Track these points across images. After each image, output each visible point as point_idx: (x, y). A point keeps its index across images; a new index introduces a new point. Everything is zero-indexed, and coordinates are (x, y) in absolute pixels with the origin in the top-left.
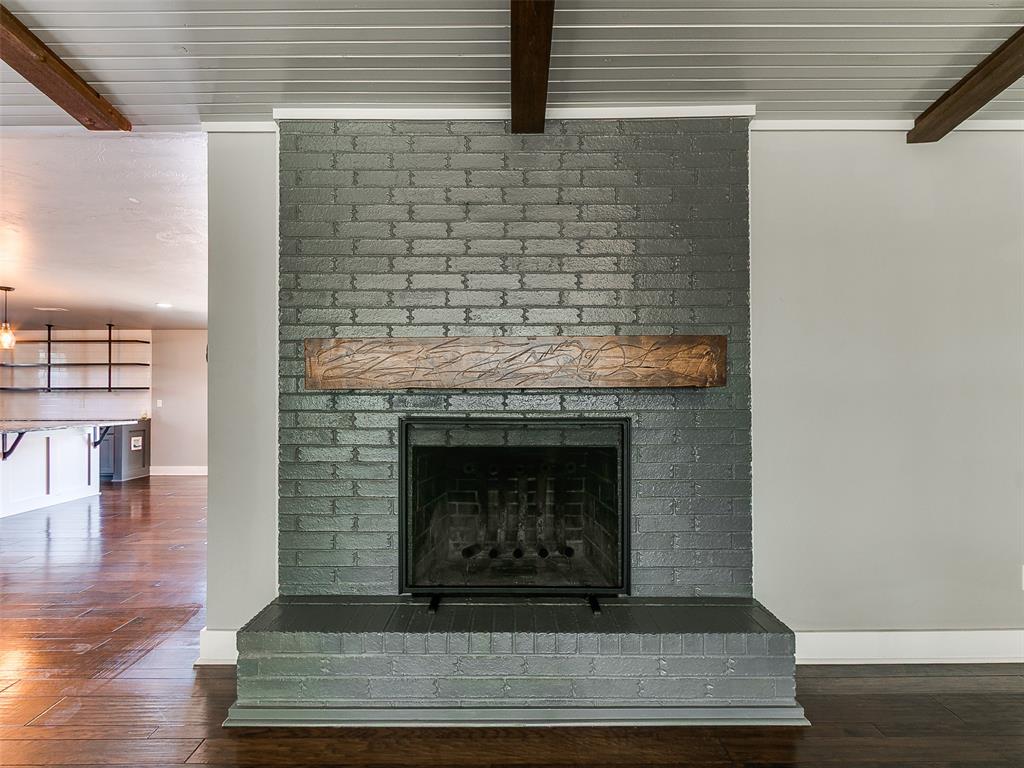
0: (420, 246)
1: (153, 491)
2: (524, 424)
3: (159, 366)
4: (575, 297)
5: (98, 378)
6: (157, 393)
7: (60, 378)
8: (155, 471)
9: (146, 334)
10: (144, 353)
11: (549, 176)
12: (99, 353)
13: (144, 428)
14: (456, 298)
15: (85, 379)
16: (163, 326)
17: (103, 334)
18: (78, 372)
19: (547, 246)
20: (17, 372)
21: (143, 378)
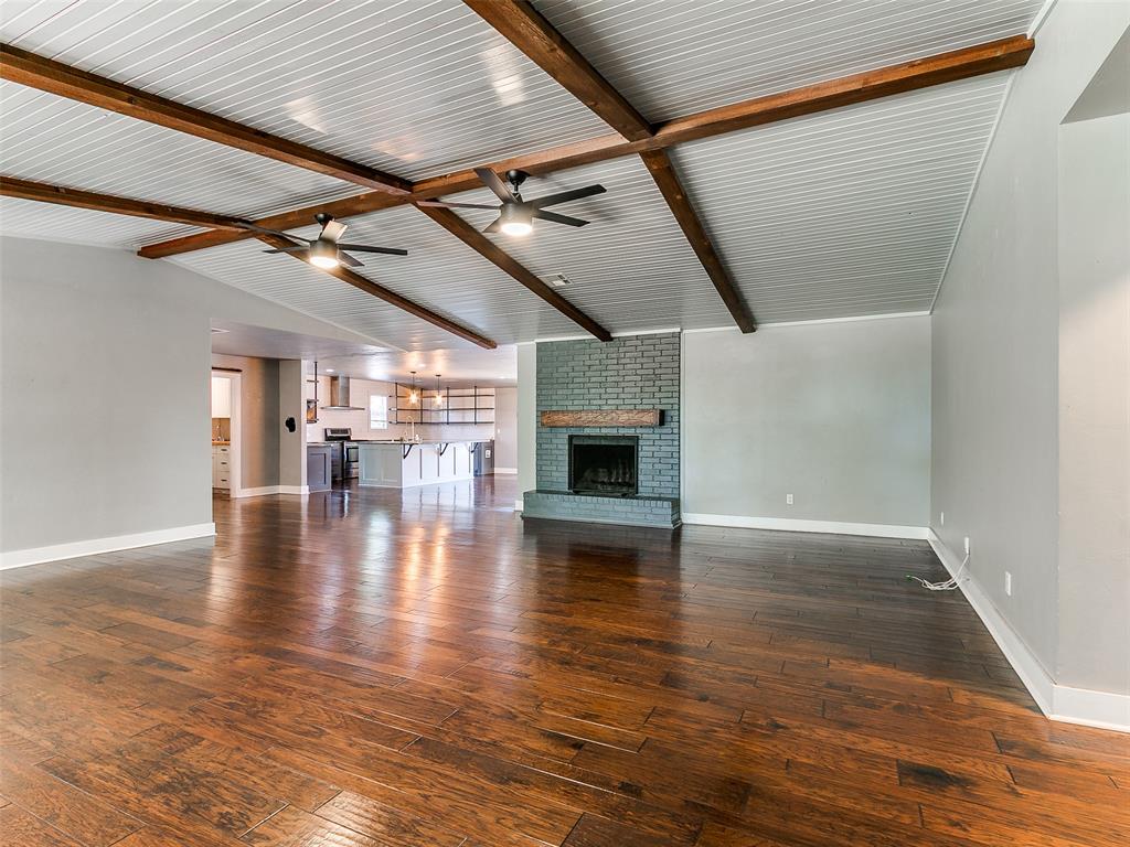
0: (576, 380)
1: (495, 477)
2: (605, 437)
3: (499, 409)
4: (622, 396)
5: (470, 417)
6: (498, 424)
7: (454, 417)
8: (497, 470)
9: (492, 391)
10: (491, 402)
11: (614, 356)
12: (470, 402)
13: (491, 445)
14: (586, 397)
15: (463, 417)
16: (500, 386)
17: (472, 392)
18: (460, 414)
19: (613, 379)
20: (433, 414)
21: (490, 416)
